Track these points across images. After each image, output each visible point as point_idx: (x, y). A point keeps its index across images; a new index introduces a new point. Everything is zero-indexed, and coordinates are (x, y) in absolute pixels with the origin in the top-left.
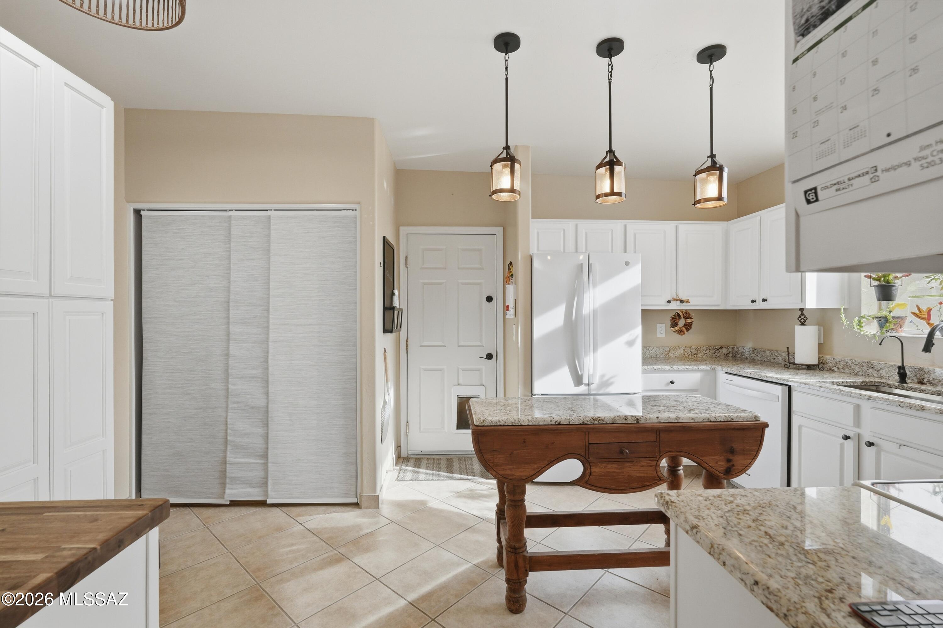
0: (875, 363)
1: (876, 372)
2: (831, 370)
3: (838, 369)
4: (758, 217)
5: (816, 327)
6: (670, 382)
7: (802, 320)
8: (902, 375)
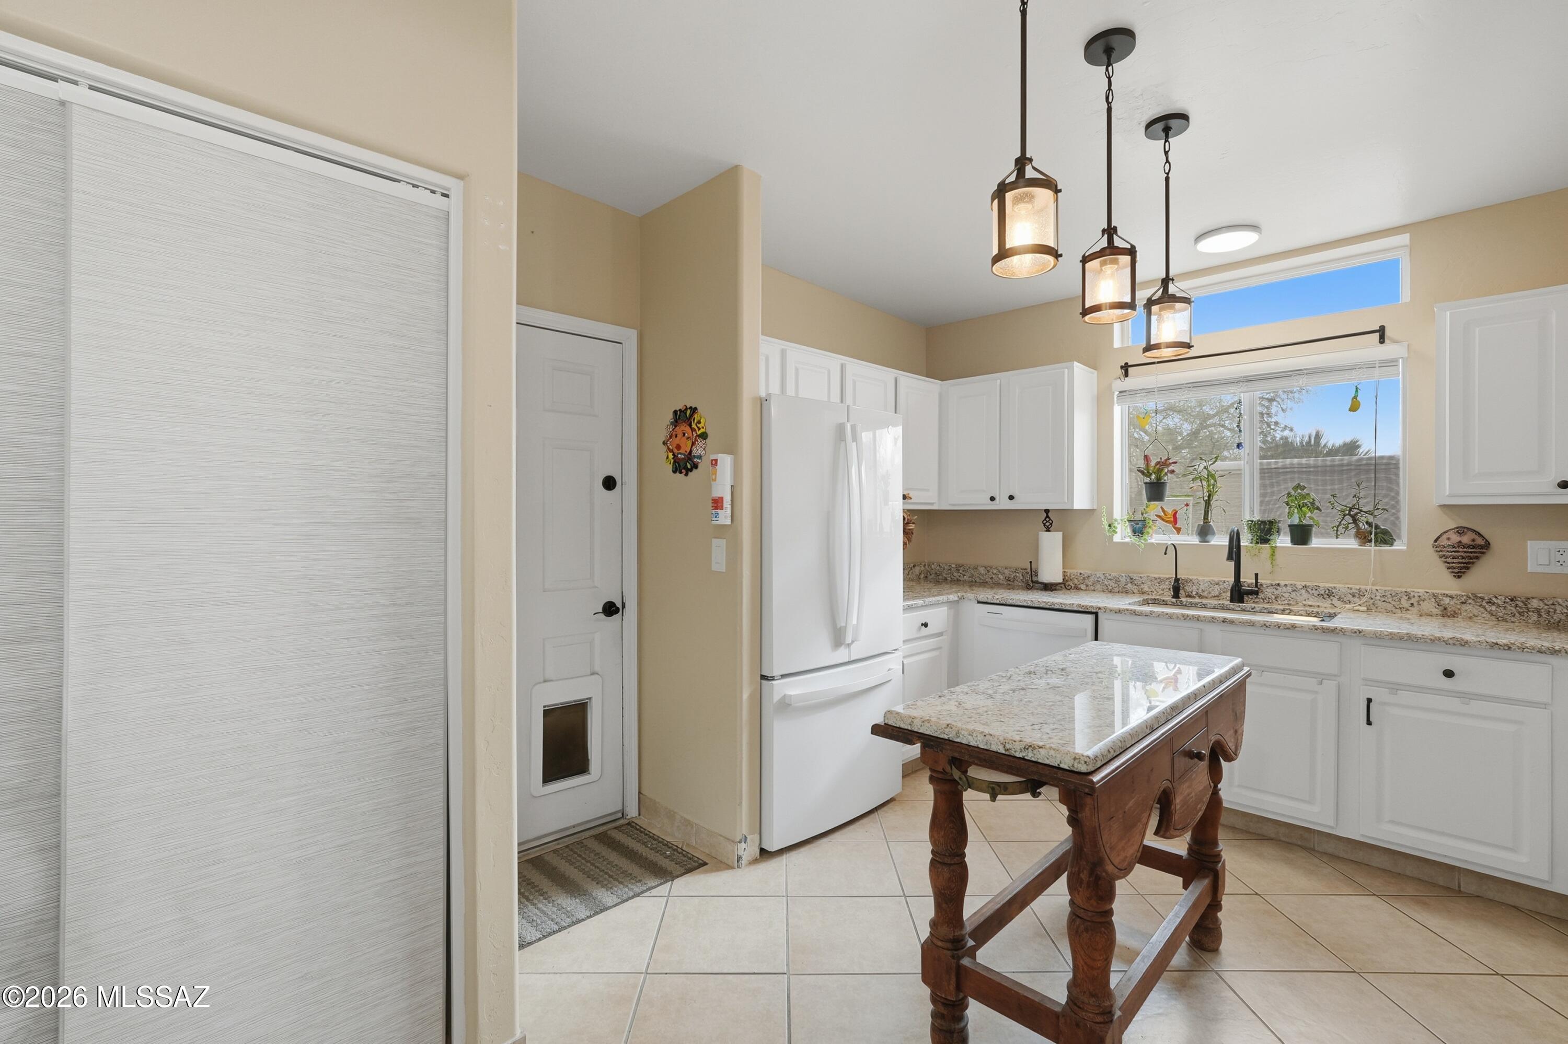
0: (1135, 577)
1: (1135, 587)
2: (1077, 588)
3: (1087, 586)
4: (998, 381)
5: (1061, 533)
6: (922, 624)
7: (1048, 524)
8: (1177, 589)
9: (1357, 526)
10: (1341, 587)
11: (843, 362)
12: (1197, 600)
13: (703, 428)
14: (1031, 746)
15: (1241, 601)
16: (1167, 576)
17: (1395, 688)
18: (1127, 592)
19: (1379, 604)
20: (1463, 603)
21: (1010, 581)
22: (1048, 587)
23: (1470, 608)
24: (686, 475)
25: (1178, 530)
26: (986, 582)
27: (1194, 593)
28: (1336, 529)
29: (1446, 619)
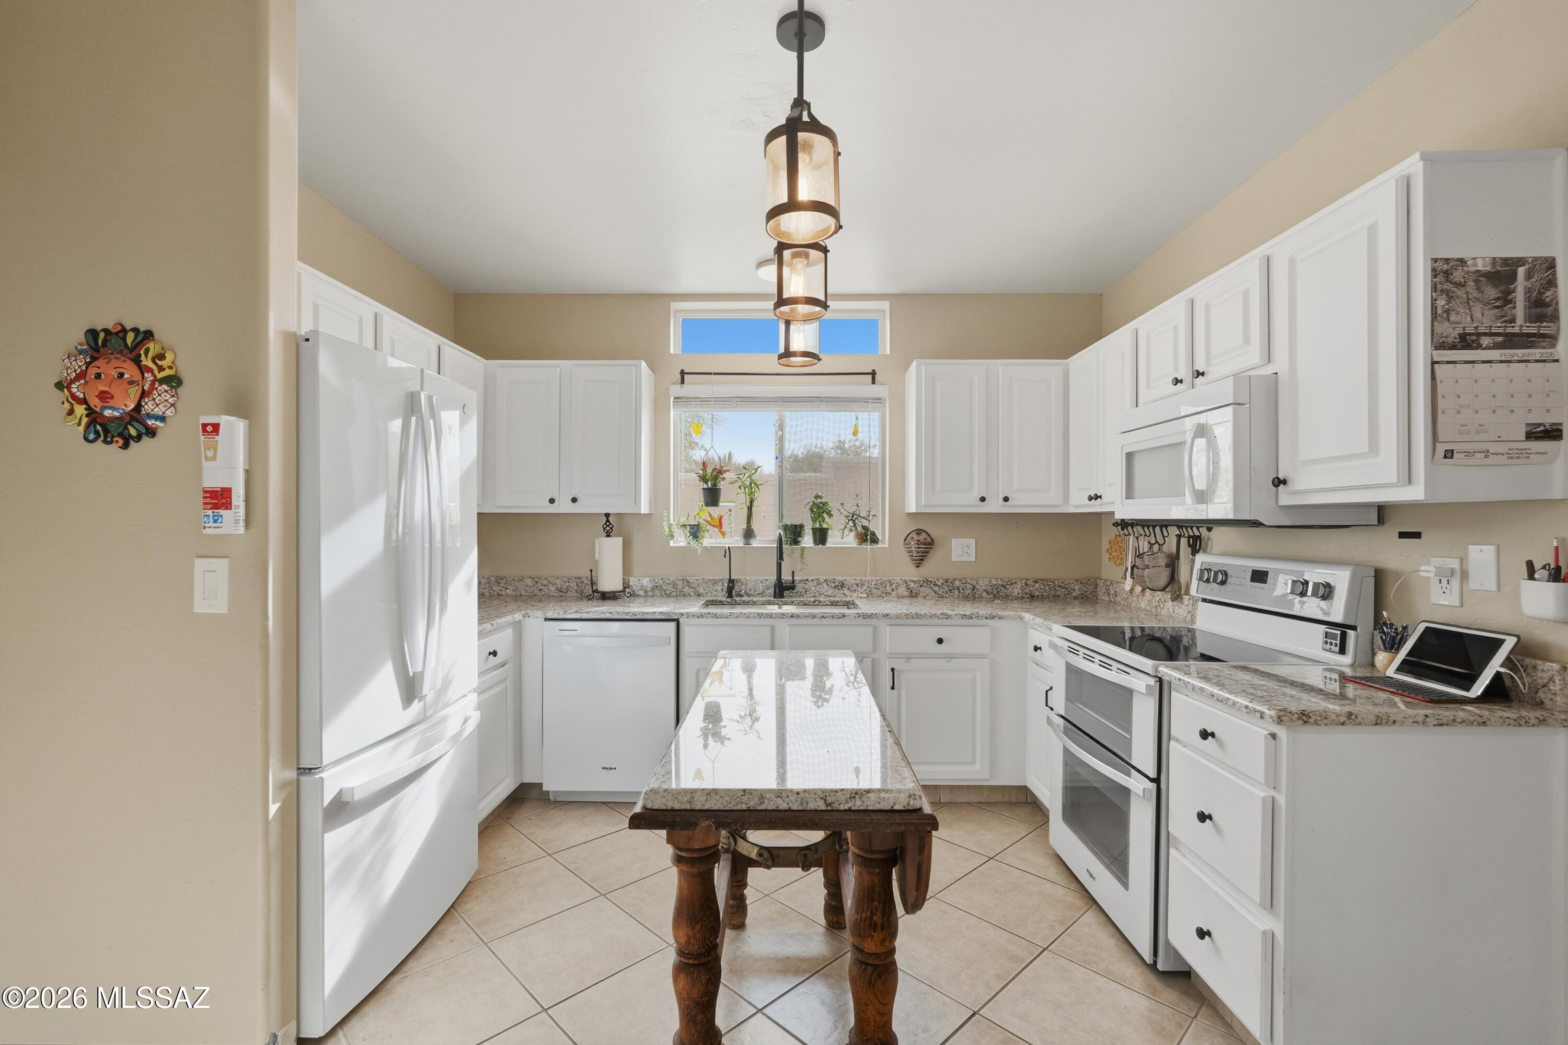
0: (691, 579)
1: (693, 590)
4: (558, 369)
5: (621, 538)
6: (490, 653)
7: (608, 528)
8: (731, 587)
9: (856, 528)
10: (850, 580)
11: (377, 311)
12: (745, 598)
13: (170, 368)
14: (856, 793)
15: (782, 596)
16: (720, 578)
17: (908, 657)
18: (684, 596)
19: (874, 591)
20: (921, 586)
21: (561, 592)
22: (605, 597)
23: (925, 590)
24: (126, 446)
25: (723, 534)
26: (535, 595)
27: (743, 592)
28: (841, 531)
29: (912, 598)
